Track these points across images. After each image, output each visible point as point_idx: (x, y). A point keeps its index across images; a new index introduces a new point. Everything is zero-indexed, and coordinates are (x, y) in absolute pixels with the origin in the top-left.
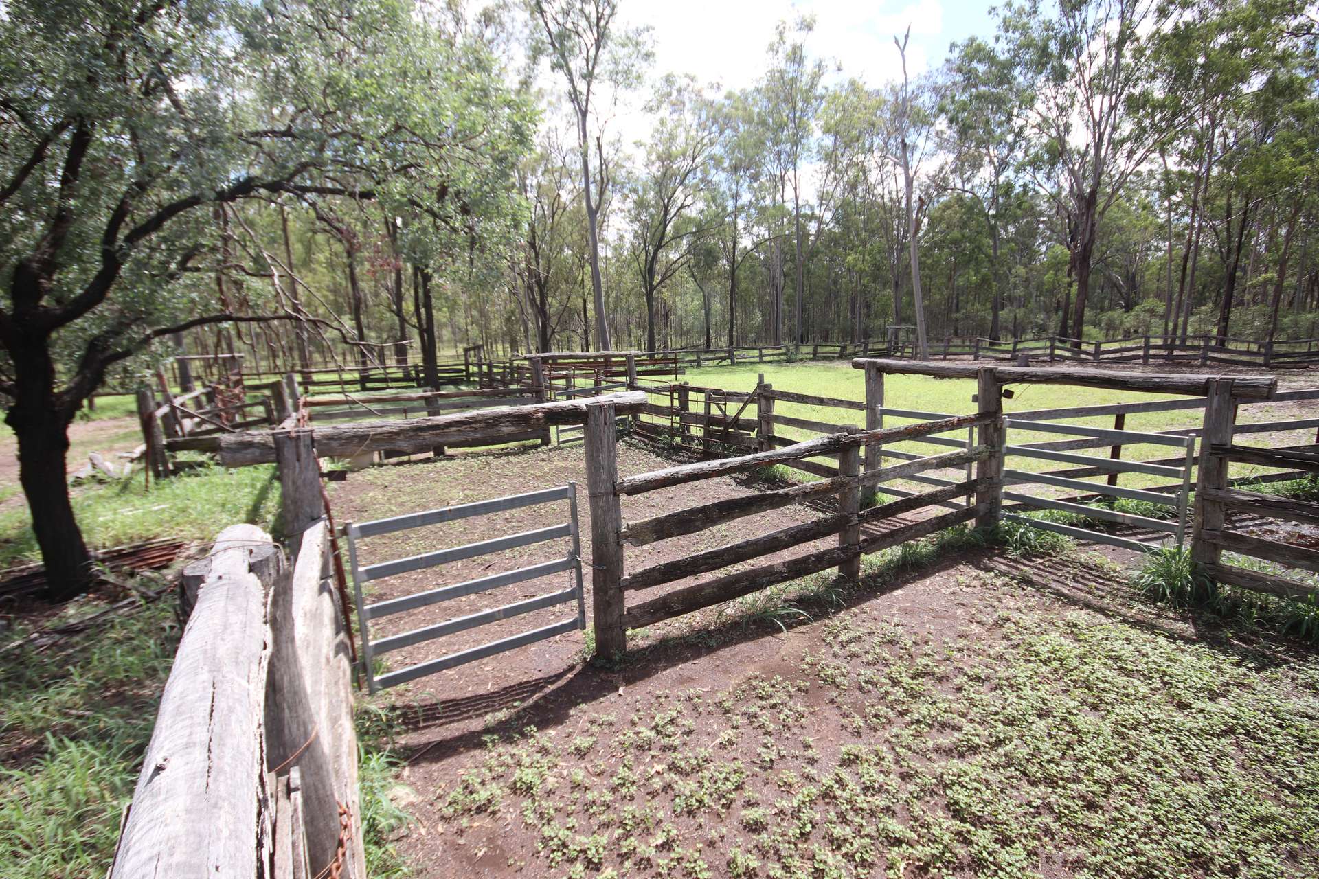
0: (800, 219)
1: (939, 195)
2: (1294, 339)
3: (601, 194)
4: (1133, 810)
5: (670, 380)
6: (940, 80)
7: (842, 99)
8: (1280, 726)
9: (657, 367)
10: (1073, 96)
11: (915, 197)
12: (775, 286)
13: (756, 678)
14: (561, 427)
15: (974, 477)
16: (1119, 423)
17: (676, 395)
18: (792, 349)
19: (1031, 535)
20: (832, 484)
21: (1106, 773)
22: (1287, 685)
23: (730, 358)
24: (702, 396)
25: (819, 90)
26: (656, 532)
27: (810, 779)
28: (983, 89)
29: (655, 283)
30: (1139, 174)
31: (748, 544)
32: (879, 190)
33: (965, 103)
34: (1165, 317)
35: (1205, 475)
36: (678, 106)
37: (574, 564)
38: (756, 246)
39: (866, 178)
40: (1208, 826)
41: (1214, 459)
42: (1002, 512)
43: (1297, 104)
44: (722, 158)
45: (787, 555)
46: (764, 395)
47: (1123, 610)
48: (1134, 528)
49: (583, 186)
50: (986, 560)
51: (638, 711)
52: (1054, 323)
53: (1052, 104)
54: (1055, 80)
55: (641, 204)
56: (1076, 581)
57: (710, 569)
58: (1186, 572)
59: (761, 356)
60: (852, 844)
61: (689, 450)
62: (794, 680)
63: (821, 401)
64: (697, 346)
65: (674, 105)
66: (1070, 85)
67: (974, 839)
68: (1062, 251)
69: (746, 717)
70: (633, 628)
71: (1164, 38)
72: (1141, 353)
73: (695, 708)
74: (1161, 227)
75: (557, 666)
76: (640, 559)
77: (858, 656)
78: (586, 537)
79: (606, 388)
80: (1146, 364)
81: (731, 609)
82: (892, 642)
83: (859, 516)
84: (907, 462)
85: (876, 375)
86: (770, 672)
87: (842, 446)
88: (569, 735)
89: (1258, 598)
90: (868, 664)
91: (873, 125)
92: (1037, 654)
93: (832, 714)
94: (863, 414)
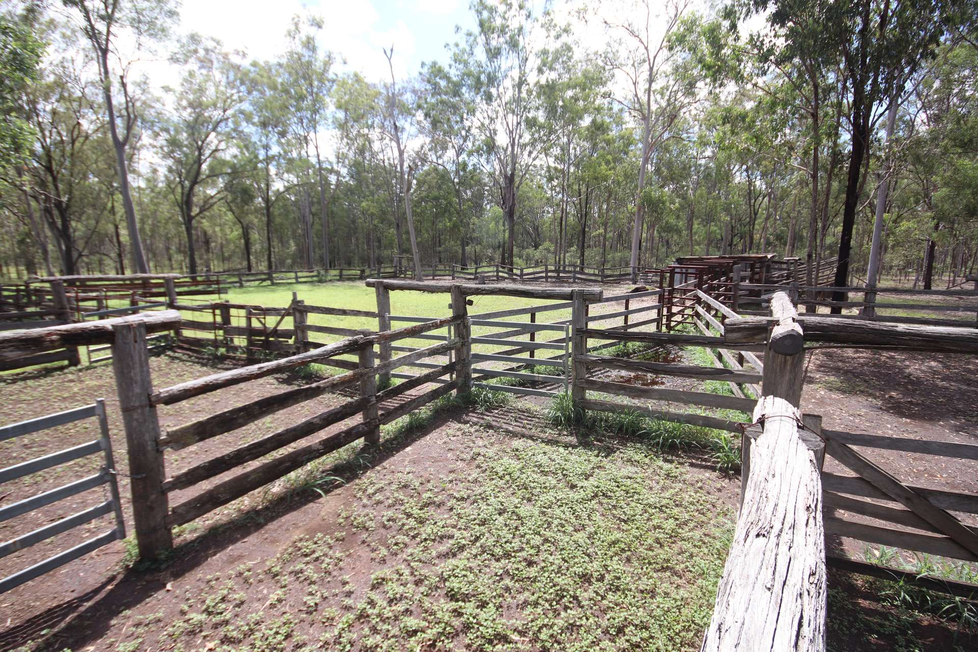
0: (322, 171)
1: (423, 165)
2: (614, 267)
3: (129, 128)
4: (551, 559)
5: (214, 299)
6: (417, 86)
7: (349, 86)
8: (618, 486)
9: (200, 288)
10: (497, 112)
11: (406, 165)
12: (305, 222)
13: (301, 540)
14: (92, 347)
15: (454, 360)
16: (533, 320)
17: (218, 312)
18: (322, 272)
19: (490, 395)
20: (354, 375)
21: (537, 540)
22: (619, 463)
23: (269, 278)
24: (243, 312)
25: (331, 75)
26: (198, 434)
27: (348, 608)
28: (444, 97)
29: (193, 214)
30: (535, 166)
31: (287, 431)
32: (381, 156)
33: (433, 105)
34: (555, 253)
35: (575, 347)
36: (206, 63)
37: (107, 478)
38: (287, 189)
39: (371, 147)
40: (588, 555)
41: (578, 337)
42: (472, 382)
43: (606, 137)
44: (251, 113)
45: (323, 435)
46: (298, 309)
47: (542, 435)
48: (544, 383)
49: (107, 119)
50: (464, 416)
51: (188, 599)
52: (498, 257)
53: (485, 115)
54: (486, 100)
55: (174, 143)
56: (516, 421)
57: (255, 457)
58: (571, 406)
59: (297, 278)
60: (381, 647)
61: (234, 358)
62: (333, 533)
63: (344, 312)
64: (238, 270)
65: (201, 61)
66: (495, 104)
67: (464, 611)
68: (499, 211)
69: (293, 575)
70: (180, 525)
71: (541, 87)
72: (544, 275)
73: (246, 581)
74: (548, 199)
75: (94, 581)
76: (186, 461)
77: (382, 502)
78: (121, 451)
79: (143, 308)
80: (547, 281)
81: (277, 487)
82: (405, 486)
83: (377, 397)
84: (409, 353)
85: (384, 291)
86: (312, 532)
87: (360, 346)
88: (111, 645)
89: (604, 415)
90: (389, 506)
91: (373, 108)
92: (497, 473)
93: (364, 552)
94: (377, 320)
